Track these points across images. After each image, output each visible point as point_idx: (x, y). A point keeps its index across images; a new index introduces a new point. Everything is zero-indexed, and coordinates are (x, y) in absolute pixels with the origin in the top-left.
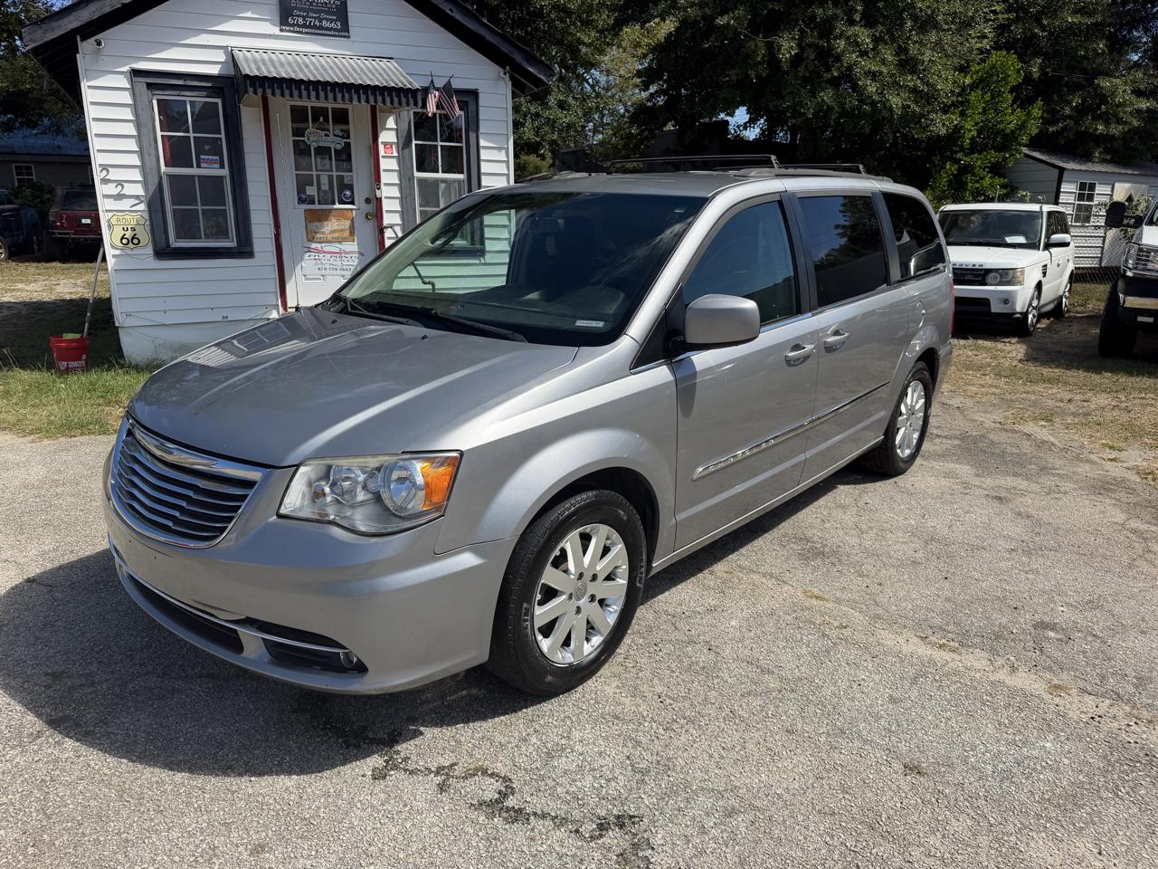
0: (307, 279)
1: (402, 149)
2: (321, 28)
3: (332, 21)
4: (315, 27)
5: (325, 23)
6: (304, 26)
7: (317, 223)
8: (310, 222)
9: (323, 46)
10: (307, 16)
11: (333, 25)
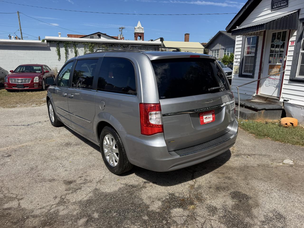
0: (266, 86)
1: (297, 42)
2: (281, 6)
3: (284, 3)
4: (279, 7)
5: (282, 5)
6: (277, 8)
7: (271, 69)
8: (270, 69)
9: (281, 12)
10: (277, 4)
11: (284, 4)
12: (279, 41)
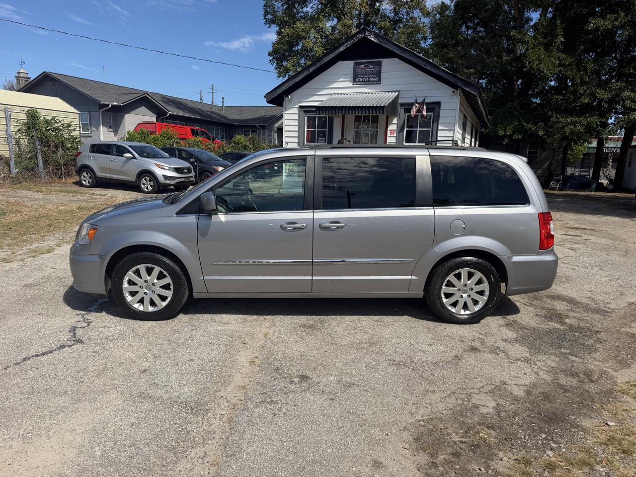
1: (399, 133)
2: (369, 81)
3: (374, 77)
4: (367, 81)
5: (371, 79)
6: (362, 81)
9: (370, 89)
10: (364, 77)
11: (374, 79)
12: (368, 128)
